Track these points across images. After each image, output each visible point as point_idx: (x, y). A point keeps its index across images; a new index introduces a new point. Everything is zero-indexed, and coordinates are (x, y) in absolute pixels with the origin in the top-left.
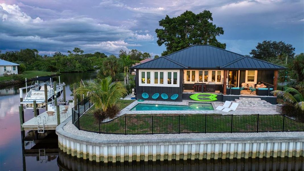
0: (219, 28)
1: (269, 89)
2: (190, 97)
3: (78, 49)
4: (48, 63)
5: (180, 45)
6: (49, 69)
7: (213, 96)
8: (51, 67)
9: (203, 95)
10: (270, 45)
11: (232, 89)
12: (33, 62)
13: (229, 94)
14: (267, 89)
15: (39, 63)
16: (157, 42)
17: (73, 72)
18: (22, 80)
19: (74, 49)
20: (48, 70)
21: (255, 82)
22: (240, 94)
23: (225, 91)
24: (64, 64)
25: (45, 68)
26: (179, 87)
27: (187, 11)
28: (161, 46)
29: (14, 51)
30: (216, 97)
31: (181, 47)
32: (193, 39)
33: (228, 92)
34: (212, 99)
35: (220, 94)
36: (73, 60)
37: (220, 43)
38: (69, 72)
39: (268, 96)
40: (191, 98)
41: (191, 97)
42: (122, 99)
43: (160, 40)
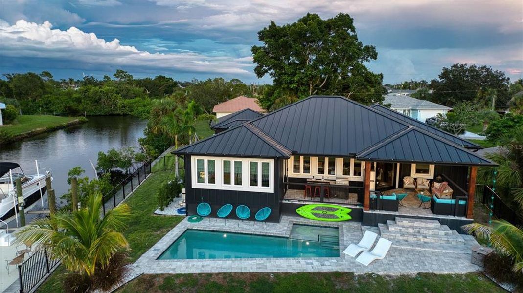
0: (367, 48)
1: (457, 202)
2: (297, 211)
3: (123, 72)
4: (67, 99)
5: (295, 78)
6: (66, 111)
7: (343, 211)
8: (70, 108)
9: (323, 209)
10: (464, 71)
11: (381, 199)
12: (41, 96)
13: (375, 209)
14: (453, 201)
15: (50, 99)
16: (256, 70)
17: (112, 115)
18: (7, 139)
19: (115, 73)
20: (64, 114)
21: (431, 175)
22: (397, 210)
23: (367, 202)
24: (96, 101)
25: (61, 107)
26: (273, 192)
27: (308, 15)
28: (261, 77)
29: (11, 74)
30: (349, 214)
31: (297, 82)
32: (321, 68)
33: (374, 205)
34: (342, 217)
35: (358, 207)
36: (111, 92)
37: (372, 74)
38: (105, 116)
39: (454, 216)
40: (299, 213)
41: (299, 211)
42: (158, 212)
43: (261, 66)
